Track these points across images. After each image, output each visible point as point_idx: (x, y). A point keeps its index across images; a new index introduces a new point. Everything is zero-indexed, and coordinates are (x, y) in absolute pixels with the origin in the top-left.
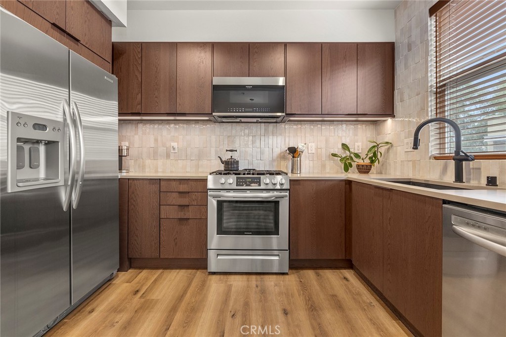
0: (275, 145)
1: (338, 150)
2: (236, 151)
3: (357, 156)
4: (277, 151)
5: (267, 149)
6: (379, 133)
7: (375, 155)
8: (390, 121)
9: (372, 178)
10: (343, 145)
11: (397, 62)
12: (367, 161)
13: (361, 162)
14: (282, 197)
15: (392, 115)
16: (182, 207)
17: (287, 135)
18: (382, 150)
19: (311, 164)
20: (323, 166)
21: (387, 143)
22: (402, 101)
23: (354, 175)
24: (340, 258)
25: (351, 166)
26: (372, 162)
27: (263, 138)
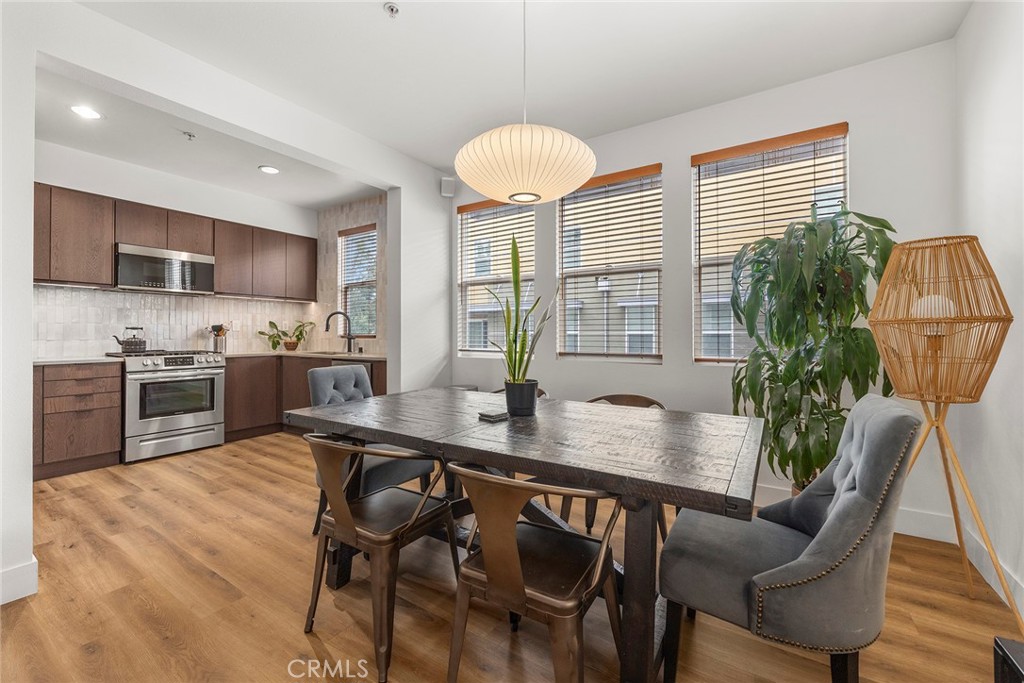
0: (190, 321)
1: (267, 329)
3: (285, 334)
4: (193, 329)
5: (179, 326)
6: (304, 314)
7: (301, 333)
8: (313, 303)
9: (299, 352)
10: (270, 323)
11: (319, 257)
12: (294, 339)
13: (288, 340)
15: (316, 301)
16: (81, 397)
17: (206, 310)
18: (307, 329)
19: (236, 343)
20: (250, 345)
21: (311, 323)
22: (322, 290)
23: (281, 351)
24: (272, 422)
25: (279, 343)
26: (299, 339)
27: (173, 313)
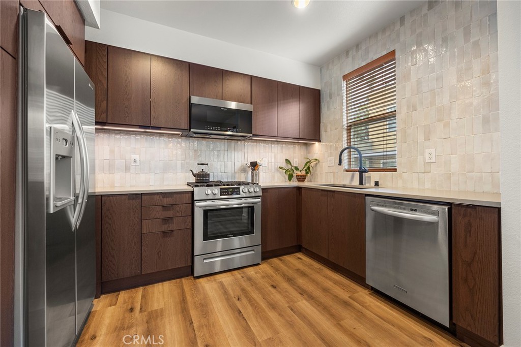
0: (236, 160)
1: (284, 165)
2: (207, 164)
3: (297, 168)
4: (238, 165)
5: (230, 163)
6: (309, 153)
7: (309, 168)
8: (317, 144)
9: (306, 184)
10: (286, 160)
11: (322, 104)
12: (304, 173)
13: (299, 173)
14: (256, 203)
15: (319, 141)
16: (166, 220)
17: (246, 151)
18: (312, 164)
19: (265, 176)
20: (273, 177)
21: (316, 160)
22: (326, 131)
23: (295, 183)
24: (294, 245)
25: (292, 176)
26: (307, 173)
27: (226, 153)
